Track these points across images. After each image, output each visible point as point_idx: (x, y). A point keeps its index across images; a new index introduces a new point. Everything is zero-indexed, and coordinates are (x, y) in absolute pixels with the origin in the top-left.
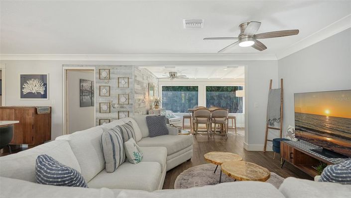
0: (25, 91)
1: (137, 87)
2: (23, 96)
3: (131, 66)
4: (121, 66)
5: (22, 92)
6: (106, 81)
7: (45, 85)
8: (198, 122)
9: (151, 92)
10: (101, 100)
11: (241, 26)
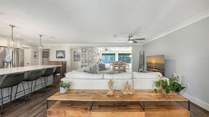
0: (58, 56)
1: (95, 54)
2: (57, 58)
3: (93, 47)
4: (89, 47)
5: (57, 56)
6: (84, 52)
7: (64, 54)
8: (115, 67)
9: (98, 56)
10: (83, 59)
11: (129, 36)
